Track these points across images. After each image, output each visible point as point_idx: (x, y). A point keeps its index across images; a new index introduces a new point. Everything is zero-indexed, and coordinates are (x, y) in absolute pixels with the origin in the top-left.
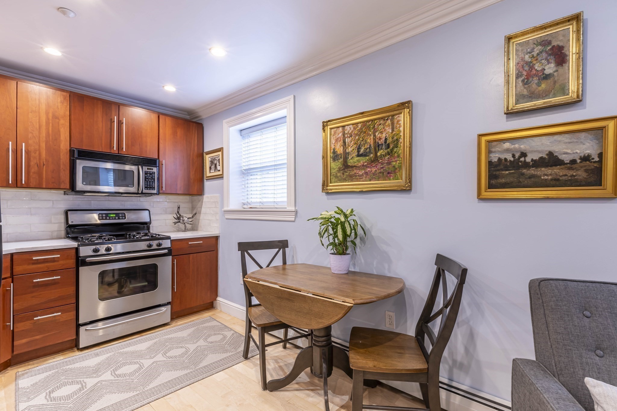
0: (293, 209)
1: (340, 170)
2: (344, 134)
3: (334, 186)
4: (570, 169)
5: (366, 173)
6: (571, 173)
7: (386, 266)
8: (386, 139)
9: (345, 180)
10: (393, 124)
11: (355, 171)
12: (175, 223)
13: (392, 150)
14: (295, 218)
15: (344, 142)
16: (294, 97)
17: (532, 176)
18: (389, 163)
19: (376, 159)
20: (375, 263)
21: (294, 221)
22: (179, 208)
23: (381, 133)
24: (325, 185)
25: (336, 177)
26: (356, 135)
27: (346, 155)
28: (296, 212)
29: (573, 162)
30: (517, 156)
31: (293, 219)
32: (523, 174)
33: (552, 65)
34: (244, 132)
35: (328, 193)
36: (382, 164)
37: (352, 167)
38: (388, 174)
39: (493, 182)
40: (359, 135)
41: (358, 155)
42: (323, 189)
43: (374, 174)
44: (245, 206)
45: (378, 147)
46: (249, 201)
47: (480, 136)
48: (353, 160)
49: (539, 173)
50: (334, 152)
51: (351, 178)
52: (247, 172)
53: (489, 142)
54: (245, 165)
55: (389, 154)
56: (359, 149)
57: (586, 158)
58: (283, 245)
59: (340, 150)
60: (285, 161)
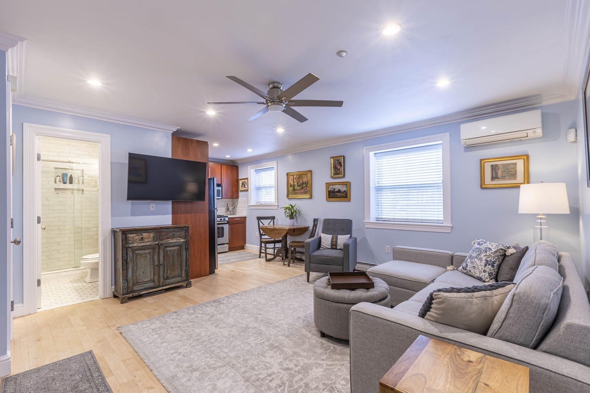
0: (277, 204)
1: (292, 190)
2: (293, 178)
3: (291, 196)
4: (343, 194)
5: (300, 192)
6: (343, 195)
7: (306, 223)
8: (305, 181)
9: (294, 194)
10: (307, 177)
11: (297, 191)
12: (226, 211)
13: (307, 185)
14: (278, 208)
15: (294, 181)
16: (277, 162)
17: (337, 195)
18: (306, 189)
19: (302, 188)
20: (303, 222)
21: (277, 209)
22: (228, 204)
23: (304, 179)
24: (288, 196)
25: (291, 193)
26: (297, 179)
27: (294, 185)
28: (278, 206)
29: (343, 192)
30: (334, 189)
31: (277, 208)
32: (335, 194)
33: (339, 166)
34: (257, 171)
35: (289, 199)
36: (304, 189)
37: (296, 190)
38: (306, 193)
39: (329, 196)
40: (298, 179)
41: (298, 186)
42: (287, 197)
43: (302, 193)
44: (258, 203)
45: (303, 183)
46: (260, 201)
47: (326, 183)
48: (296, 187)
49: (337, 194)
50: (291, 184)
51: (296, 193)
52: (259, 189)
53: (328, 185)
54: (257, 186)
55: (306, 186)
56: (298, 184)
57: (345, 191)
58: (273, 218)
59: (292, 184)
60: (274, 185)
